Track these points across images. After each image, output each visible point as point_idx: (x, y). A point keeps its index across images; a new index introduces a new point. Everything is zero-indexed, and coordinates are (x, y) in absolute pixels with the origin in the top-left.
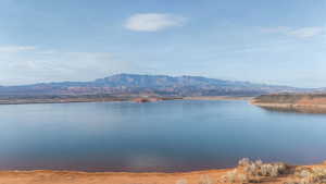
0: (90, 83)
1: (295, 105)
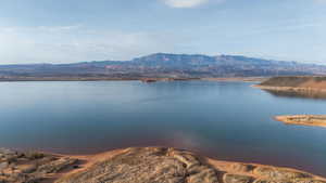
0: (127, 62)
1: (296, 89)
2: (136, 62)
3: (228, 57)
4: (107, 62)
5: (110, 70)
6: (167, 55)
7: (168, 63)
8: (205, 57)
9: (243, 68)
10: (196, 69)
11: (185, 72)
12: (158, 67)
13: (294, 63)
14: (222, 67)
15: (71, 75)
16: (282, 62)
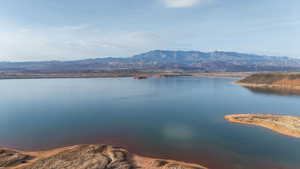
1: (271, 86)
2: (136, 59)
3: (221, 53)
4: (110, 59)
5: (112, 67)
6: (164, 52)
7: (164, 59)
8: (200, 53)
9: (235, 63)
10: (191, 65)
11: (180, 68)
12: (155, 63)
13: (285, 58)
14: (215, 63)
15: (76, 72)
16: (274, 57)
